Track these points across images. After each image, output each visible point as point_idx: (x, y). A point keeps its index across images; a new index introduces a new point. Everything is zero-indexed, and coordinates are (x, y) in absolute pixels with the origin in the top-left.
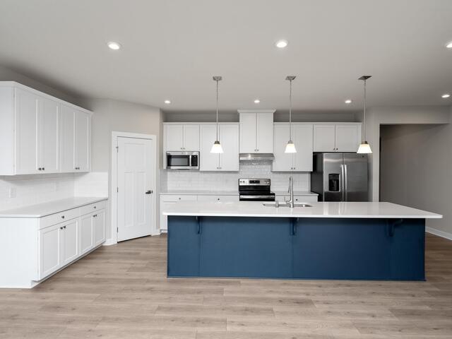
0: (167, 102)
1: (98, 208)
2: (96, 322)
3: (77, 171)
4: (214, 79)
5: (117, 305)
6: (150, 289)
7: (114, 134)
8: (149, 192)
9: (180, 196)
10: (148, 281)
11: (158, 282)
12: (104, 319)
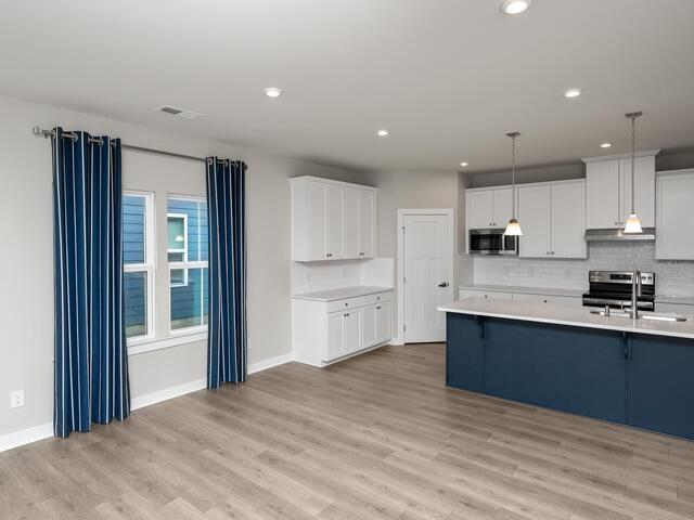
0: (464, 164)
1: (382, 299)
2: (367, 401)
3: (362, 257)
4: (509, 135)
5: (388, 396)
6: (423, 392)
7: (401, 212)
8: (444, 285)
9: (486, 293)
10: (424, 385)
11: (434, 387)
12: (373, 402)
